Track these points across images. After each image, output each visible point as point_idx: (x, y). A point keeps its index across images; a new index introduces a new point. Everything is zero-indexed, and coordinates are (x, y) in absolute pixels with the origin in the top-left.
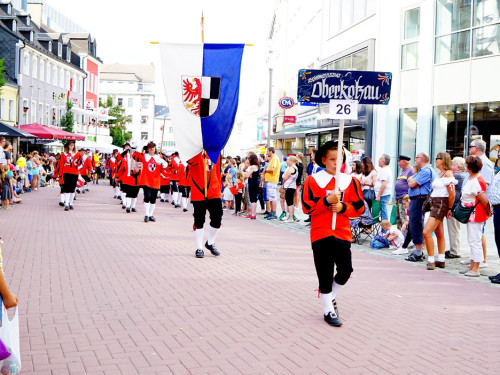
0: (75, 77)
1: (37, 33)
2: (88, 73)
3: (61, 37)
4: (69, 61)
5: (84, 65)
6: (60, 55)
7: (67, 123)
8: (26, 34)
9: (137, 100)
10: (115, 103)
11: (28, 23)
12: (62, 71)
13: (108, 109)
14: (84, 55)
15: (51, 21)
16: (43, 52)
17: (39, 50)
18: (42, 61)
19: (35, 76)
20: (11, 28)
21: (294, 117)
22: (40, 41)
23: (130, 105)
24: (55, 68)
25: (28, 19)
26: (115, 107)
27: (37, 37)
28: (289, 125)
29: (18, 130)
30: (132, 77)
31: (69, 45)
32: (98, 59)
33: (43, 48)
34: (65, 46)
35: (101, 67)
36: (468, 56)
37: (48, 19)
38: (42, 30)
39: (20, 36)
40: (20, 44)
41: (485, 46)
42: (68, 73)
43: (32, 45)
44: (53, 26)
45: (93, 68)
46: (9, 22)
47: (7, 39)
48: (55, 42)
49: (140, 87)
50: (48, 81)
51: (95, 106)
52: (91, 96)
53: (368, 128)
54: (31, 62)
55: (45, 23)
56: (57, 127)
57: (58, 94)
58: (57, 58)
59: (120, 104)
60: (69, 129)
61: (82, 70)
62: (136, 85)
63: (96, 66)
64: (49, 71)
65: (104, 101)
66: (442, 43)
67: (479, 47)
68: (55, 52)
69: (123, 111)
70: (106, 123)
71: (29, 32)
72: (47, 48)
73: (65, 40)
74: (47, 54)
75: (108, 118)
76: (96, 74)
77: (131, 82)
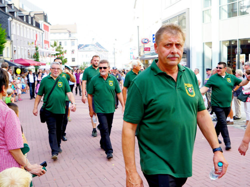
0: (38, 33)
1: (18, 12)
2: (44, 30)
3: (30, 14)
4: (34, 25)
5: (42, 27)
6: (30, 23)
7: (36, 57)
8: (13, 13)
9: (69, 42)
10: (58, 45)
11: (13, 8)
12: (31, 30)
13: (55, 48)
14: (41, 22)
15: (24, 6)
16: (22, 22)
17: (20, 21)
18: (21, 27)
19: (18, 34)
20: (5, 11)
21: (149, 48)
22: (20, 17)
23: (66, 45)
24: (28, 29)
25: (13, 6)
26: (58, 47)
27: (18, 15)
28: (147, 52)
29: (13, 63)
30: (66, 31)
31: (34, 17)
32: (49, 23)
33: (21, 20)
34: (32, 18)
35: (50, 27)
36: (236, 16)
37: (23, 5)
38: (20, 11)
39: (10, 14)
40: (10, 19)
41: (245, 10)
42: (34, 31)
43: (16, 19)
44: (25, 8)
45: (46, 28)
46: (4, 8)
47: (4, 17)
48: (27, 16)
49: (70, 35)
50: (25, 36)
51: (49, 47)
52: (47, 42)
53: (188, 53)
54: (16, 28)
55: (21, 7)
56: (31, 59)
57: (30, 42)
58: (29, 25)
59: (60, 44)
60: (37, 60)
61: (41, 30)
62: (68, 34)
63: (48, 27)
64: (25, 31)
65: (53, 44)
66: (223, 9)
67: (242, 10)
68: (27, 21)
69: (62, 48)
70: (55, 55)
71: (14, 12)
72: (23, 20)
73: (32, 15)
74: (24, 23)
75: (55, 52)
76: (48, 31)
77: (65, 33)
